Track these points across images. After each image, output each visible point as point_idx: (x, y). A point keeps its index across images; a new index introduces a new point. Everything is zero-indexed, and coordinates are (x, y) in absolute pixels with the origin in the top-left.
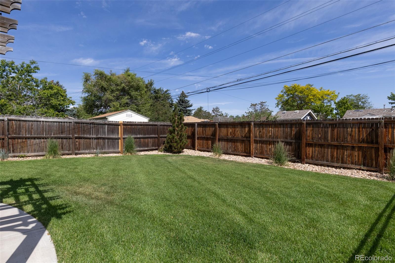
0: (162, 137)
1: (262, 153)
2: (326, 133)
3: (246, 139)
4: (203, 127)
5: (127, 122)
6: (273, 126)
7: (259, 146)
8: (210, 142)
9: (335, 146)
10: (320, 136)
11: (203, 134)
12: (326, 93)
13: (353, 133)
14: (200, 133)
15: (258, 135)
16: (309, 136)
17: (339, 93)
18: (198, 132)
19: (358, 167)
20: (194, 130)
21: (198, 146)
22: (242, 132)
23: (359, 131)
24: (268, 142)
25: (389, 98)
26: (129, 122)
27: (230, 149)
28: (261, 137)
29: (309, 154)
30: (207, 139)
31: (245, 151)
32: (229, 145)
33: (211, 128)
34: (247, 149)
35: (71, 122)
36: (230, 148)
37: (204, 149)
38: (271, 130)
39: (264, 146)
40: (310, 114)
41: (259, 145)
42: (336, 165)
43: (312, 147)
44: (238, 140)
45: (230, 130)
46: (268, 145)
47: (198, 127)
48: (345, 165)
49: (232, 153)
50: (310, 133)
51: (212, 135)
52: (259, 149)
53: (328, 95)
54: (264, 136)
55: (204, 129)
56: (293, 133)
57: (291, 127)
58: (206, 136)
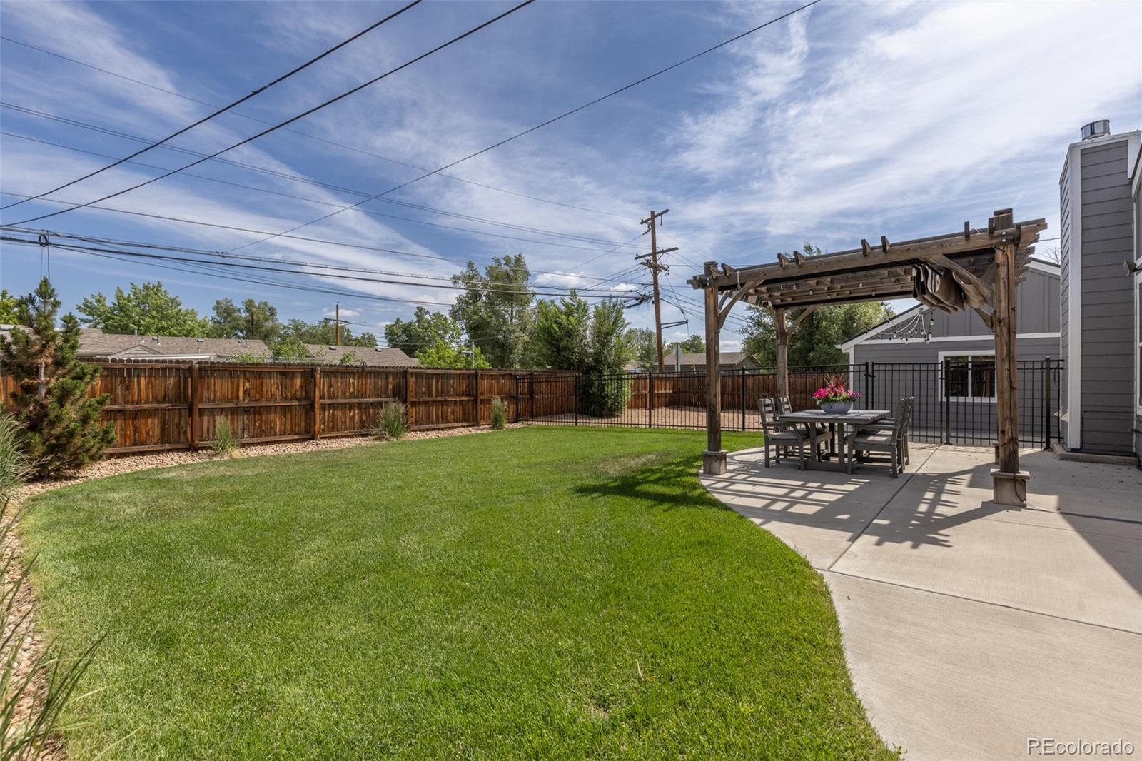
1: (334, 428)
2: (430, 386)
3: (297, 403)
6: (356, 377)
7: (328, 415)
9: (440, 402)
10: (424, 389)
13: (455, 386)
15: (326, 394)
16: (412, 391)
19: (460, 424)
22: (286, 388)
23: (460, 383)
24: (348, 406)
27: (246, 432)
28: (333, 396)
30: (136, 414)
31: (292, 430)
32: (240, 423)
33: (160, 381)
34: (300, 425)
36: (244, 429)
38: (354, 383)
39: (339, 413)
41: (329, 412)
42: (442, 426)
43: (416, 406)
44: (270, 406)
45: (244, 385)
46: (348, 411)
48: (450, 425)
50: (412, 386)
51: (168, 400)
52: (328, 421)
54: (340, 393)
56: (390, 386)
57: (387, 378)
58: (129, 407)
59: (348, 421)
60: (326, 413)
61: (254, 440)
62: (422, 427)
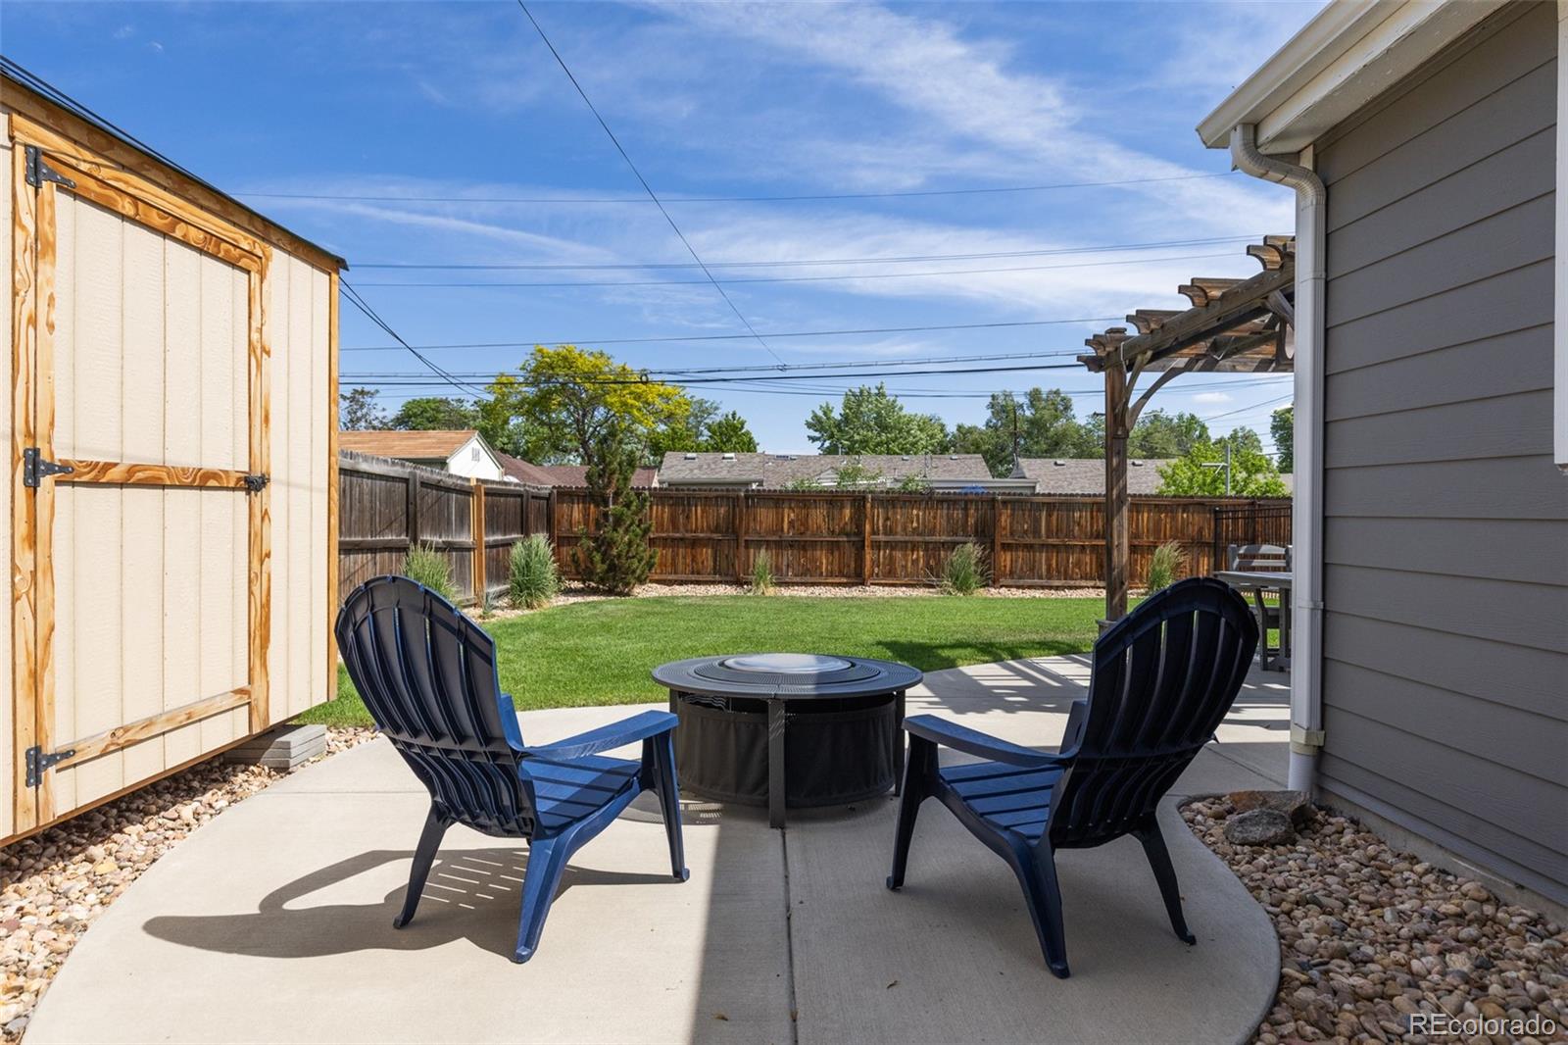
1: (891, 573)
2: (1037, 521)
3: (845, 539)
6: (922, 506)
7: (884, 555)
8: (706, 553)
9: (1054, 546)
10: (1026, 526)
13: (1083, 522)
15: (881, 528)
16: (1005, 529)
19: (1092, 583)
22: (833, 519)
23: (1092, 518)
24: (909, 545)
27: (790, 570)
28: (889, 531)
29: (1005, 566)
30: (694, 543)
31: (840, 572)
32: (785, 558)
33: (713, 510)
34: (849, 566)
36: (788, 566)
38: (918, 515)
39: (898, 554)
41: (885, 552)
42: (1056, 583)
43: (1012, 551)
44: (816, 541)
45: (789, 515)
46: (909, 552)
48: (1072, 583)
50: (1006, 521)
51: (718, 530)
52: (884, 562)
54: (899, 529)
56: (971, 521)
57: (966, 509)
58: (688, 535)
59: (909, 564)
60: (882, 553)
61: (798, 579)
62: (1021, 582)
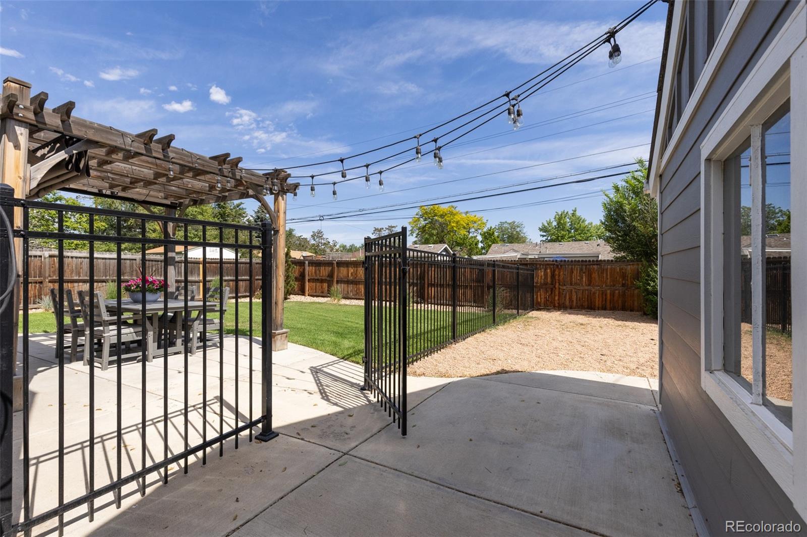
0: (258, 280)
2: (445, 273)
4: (316, 266)
5: (211, 259)
7: (384, 288)
8: (325, 285)
10: (440, 276)
11: (316, 276)
12: (472, 219)
13: (466, 274)
14: (312, 274)
17: (487, 221)
18: (309, 273)
19: (470, 304)
20: (304, 269)
21: (308, 291)
23: (470, 271)
25: (541, 230)
26: (214, 259)
27: (352, 293)
30: (322, 281)
32: (350, 288)
33: (327, 268)
35: (135, 260)
36: (351, 291)
37: (318, 294)
40: (446, 250)
43: (435, 287)
44: (360, 281)
47: (309, 266)
48: (460, 303)
49: (353, 297)
51: (329, 276)
52: (384, 291)
53: (475, 222)
55: (317, 268)
